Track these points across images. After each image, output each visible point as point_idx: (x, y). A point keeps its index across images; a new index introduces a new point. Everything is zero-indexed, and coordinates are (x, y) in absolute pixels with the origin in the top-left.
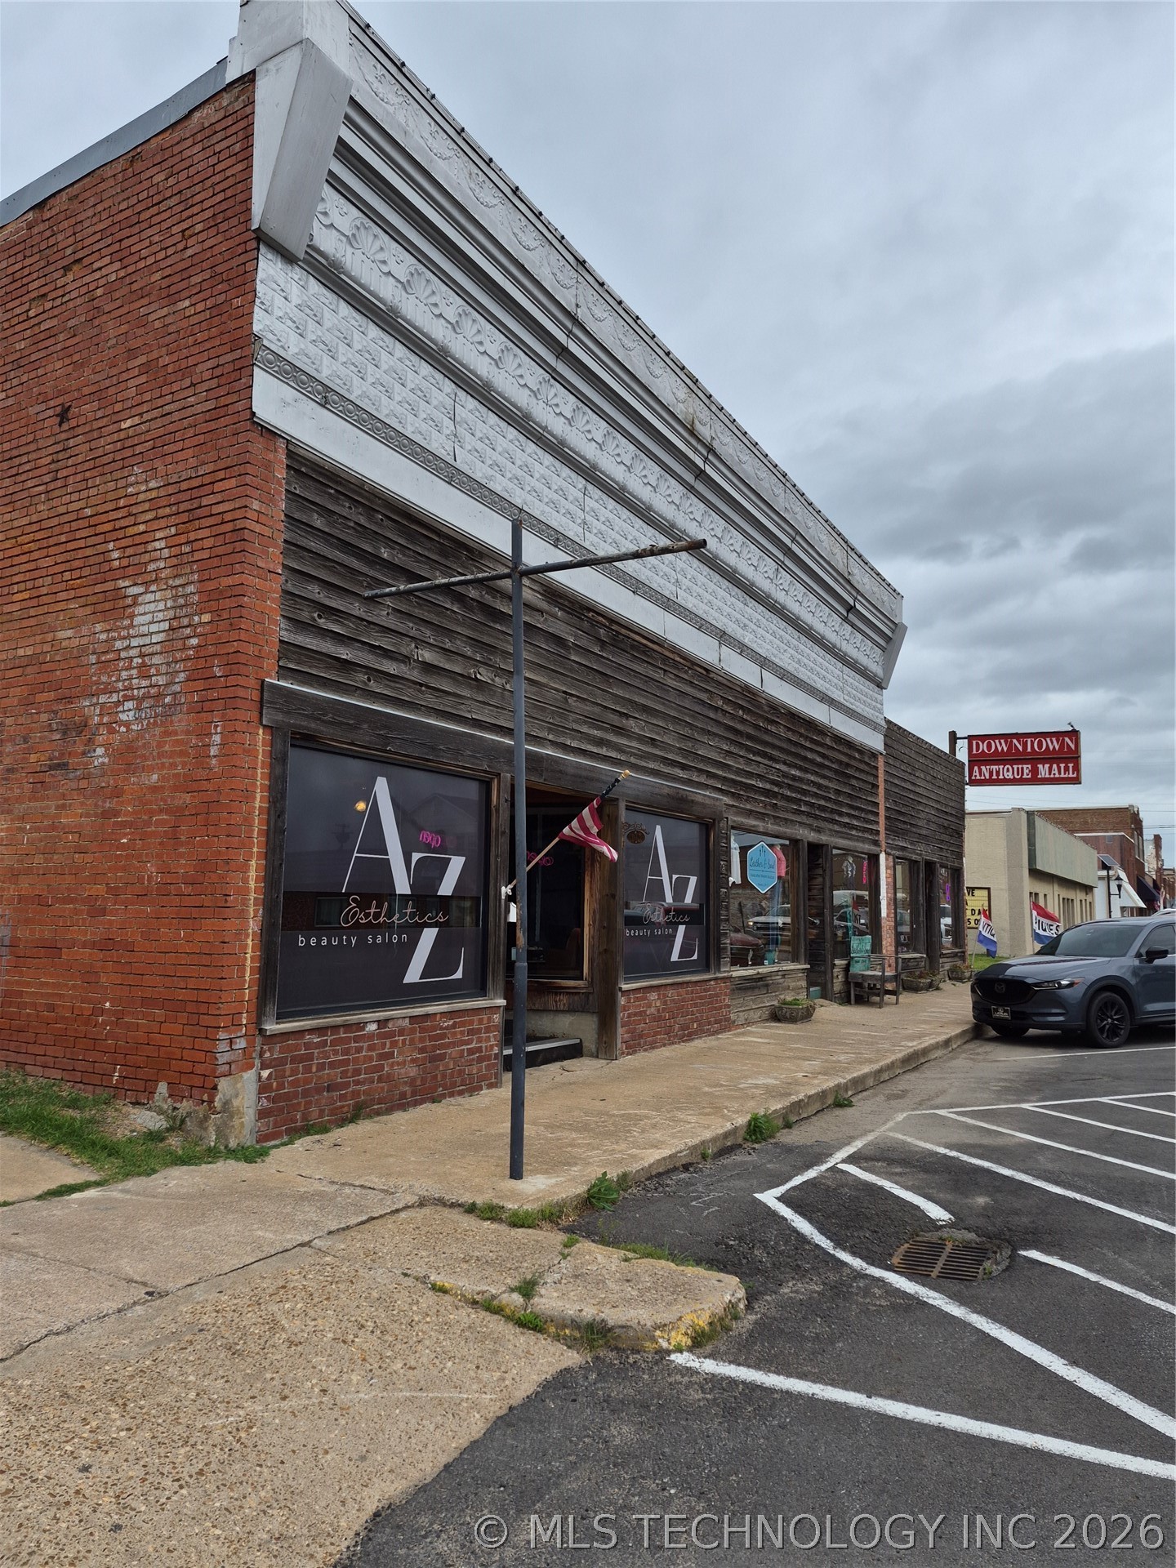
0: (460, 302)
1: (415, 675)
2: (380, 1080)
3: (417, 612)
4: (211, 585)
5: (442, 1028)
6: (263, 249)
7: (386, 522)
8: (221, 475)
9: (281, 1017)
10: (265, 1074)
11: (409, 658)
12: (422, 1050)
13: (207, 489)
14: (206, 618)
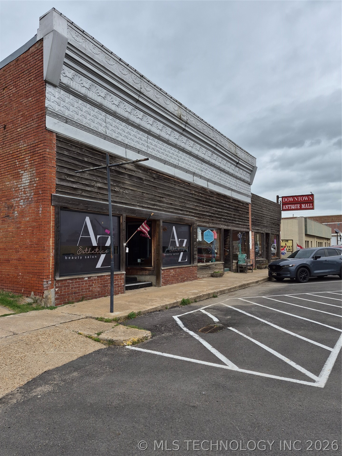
0: (106, 91)
1: (96, 190)
2: (89, 291)
3: (96, 174)
4: (38, 171)
5: (107, 279)
6: (47, 85)
7: (86, 151)
8: (40, 143)
9: (60, 276)
10: (57, 289)
11: (94, 186)
12: (101, 284)
13: (37, 147)
14: (37, 179)
